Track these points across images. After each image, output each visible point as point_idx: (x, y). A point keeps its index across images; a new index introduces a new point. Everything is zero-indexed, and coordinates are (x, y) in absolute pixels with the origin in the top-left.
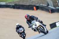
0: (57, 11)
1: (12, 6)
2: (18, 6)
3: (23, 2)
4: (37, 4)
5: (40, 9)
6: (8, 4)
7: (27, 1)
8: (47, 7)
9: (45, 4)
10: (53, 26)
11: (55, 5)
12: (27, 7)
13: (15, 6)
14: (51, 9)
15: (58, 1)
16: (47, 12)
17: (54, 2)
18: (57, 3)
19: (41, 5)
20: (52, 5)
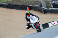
0: (50, 12)
1: (5, 6)
2: (11, 6)
3: (17, 2)
4: (30, 5)
5: (33, 10)
6: (2, 4)
7: (21, 1)
8: (40, 8)
9: (38, 5)
10: (45, 26)
11: (48, 6)
12: (20, 7)
13: (9, 6)
14: (44, 10)
15: (51, 2)
16: (40, 12)
17: (47, 3)
18: (50, 4)
19: (34, 5)
20: (46, 6)
